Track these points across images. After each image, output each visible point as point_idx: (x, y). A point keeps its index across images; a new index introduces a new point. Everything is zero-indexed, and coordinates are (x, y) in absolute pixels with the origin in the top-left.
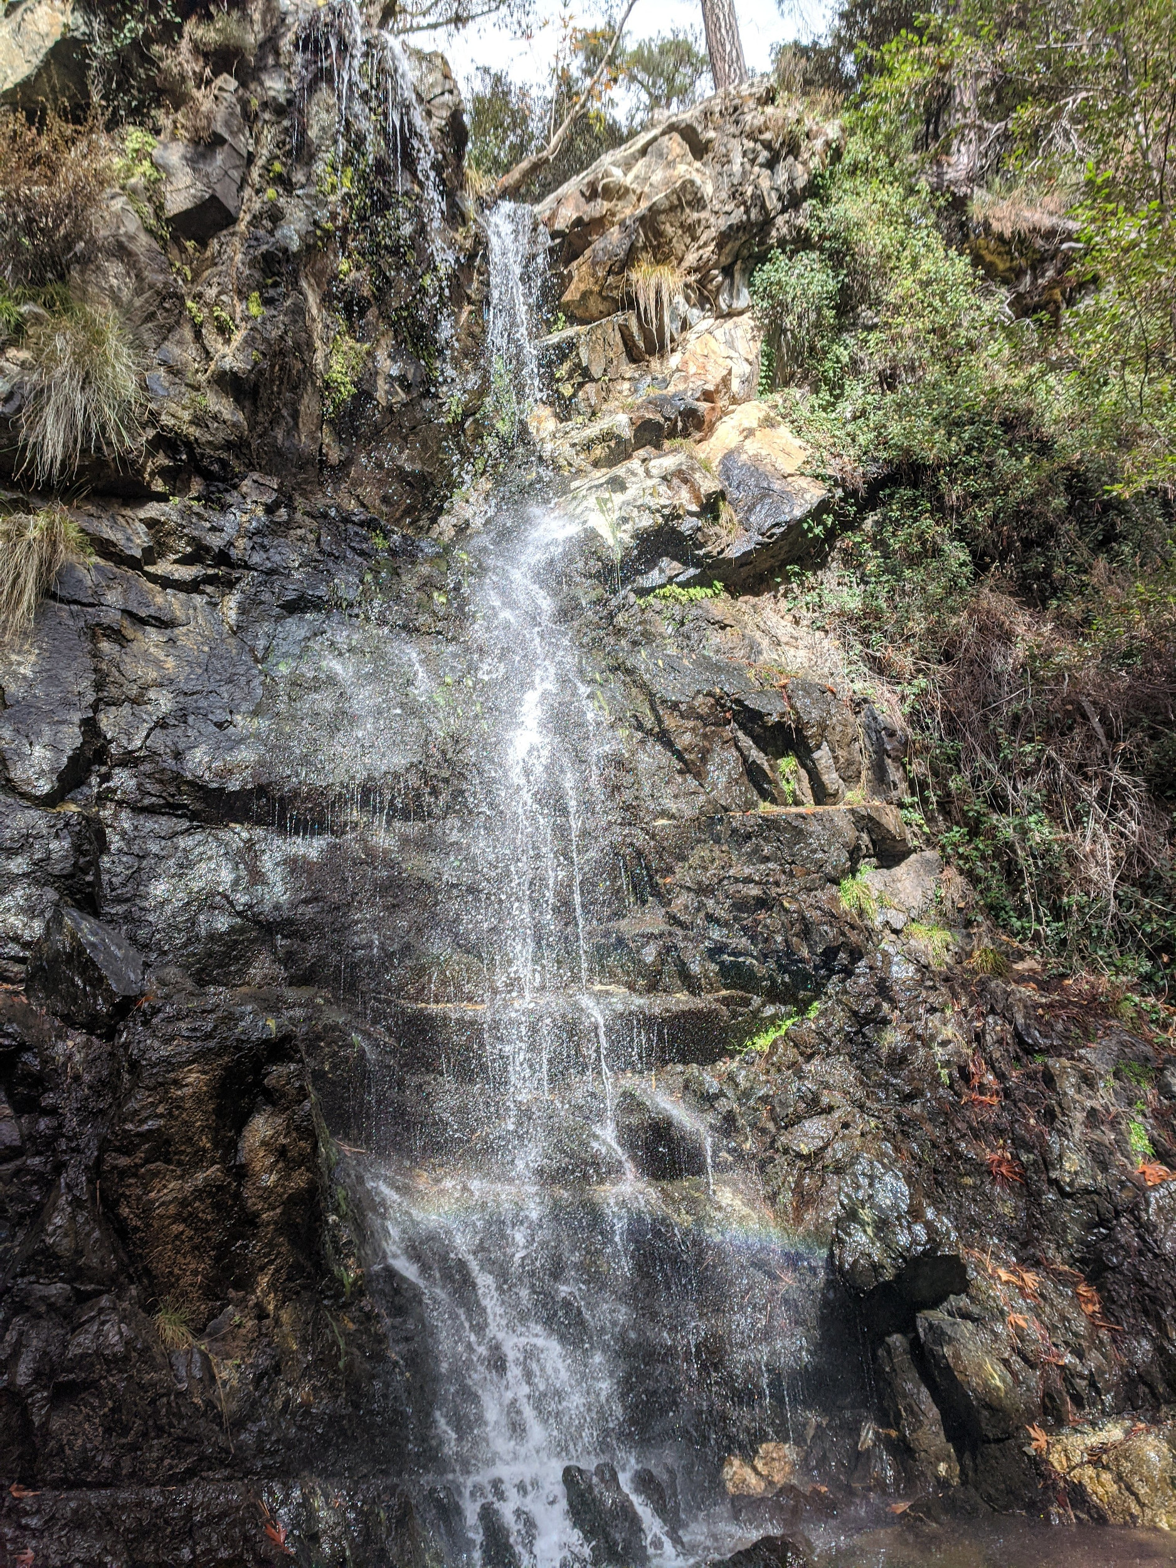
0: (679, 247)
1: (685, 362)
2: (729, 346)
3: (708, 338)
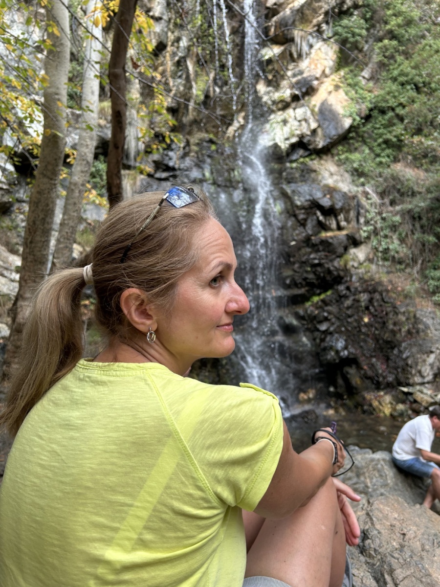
0: (310, 17)
1: (310, 64)
2: (326, 54)
3: (319, 51)
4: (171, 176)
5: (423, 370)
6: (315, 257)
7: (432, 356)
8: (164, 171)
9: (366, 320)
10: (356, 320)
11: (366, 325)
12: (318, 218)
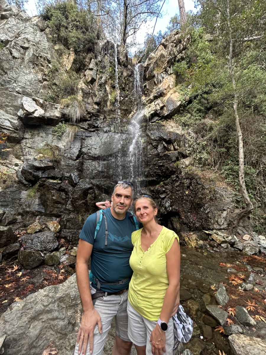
0: (161, 65)
1: (163, 84)
2: (170, 80)
3: (167, 79)
4: (96, 130)
5: (219, 220)
6: (160, 163)
7: (225, 213)
8: (93, 128)
9: (187, 193)
10: (181, 193)
11: (186, 195)
12: (164, 145)
